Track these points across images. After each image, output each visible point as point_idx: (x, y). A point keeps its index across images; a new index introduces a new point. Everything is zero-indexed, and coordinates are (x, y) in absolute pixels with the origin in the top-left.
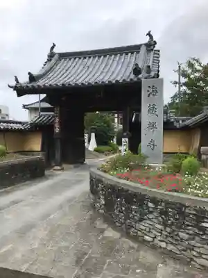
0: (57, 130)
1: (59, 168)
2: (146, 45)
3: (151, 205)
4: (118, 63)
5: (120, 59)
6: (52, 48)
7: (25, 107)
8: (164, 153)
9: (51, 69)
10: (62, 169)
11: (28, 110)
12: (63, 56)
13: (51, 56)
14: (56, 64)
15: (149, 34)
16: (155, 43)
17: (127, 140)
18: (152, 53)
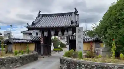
0: (42, 43)
1: (42, 57)
2: (74, 12)
3: (83, 65)
4: (65, 19)
5: (65, 17)
6: (40, 12)
7: (22, 32)
8: (84, 51)
9: (40, 20)
10: (44, 58)
11: (23, 34)
12: (44, 15)
13: (39, 15)
14: (41, 18)
15: (75, 9)
16: (77, 12)
18: (77, 15)
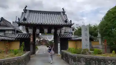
2: (62, 12)
12: (30, 11)
15: (63, 9)
17: (60, 44)
18: (65, 15)
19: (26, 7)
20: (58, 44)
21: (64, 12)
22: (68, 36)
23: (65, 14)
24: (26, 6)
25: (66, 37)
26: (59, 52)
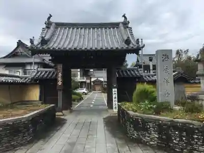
0: (60, 83)
1: (61, 113)
2: (122, 23)
6: (49, 18)
10: (63, 115)
12: (59, 25)
15: (124, 16)
16: (129, 22)
17: (116, 90)
18: (128, 29)
19: (51, 16)
20: (114, 90)
21: (126, 24)
22: (136, 73)
23: (128, 27)
24: (49, 15)
25: (132, 74)
26: (114, 107)
